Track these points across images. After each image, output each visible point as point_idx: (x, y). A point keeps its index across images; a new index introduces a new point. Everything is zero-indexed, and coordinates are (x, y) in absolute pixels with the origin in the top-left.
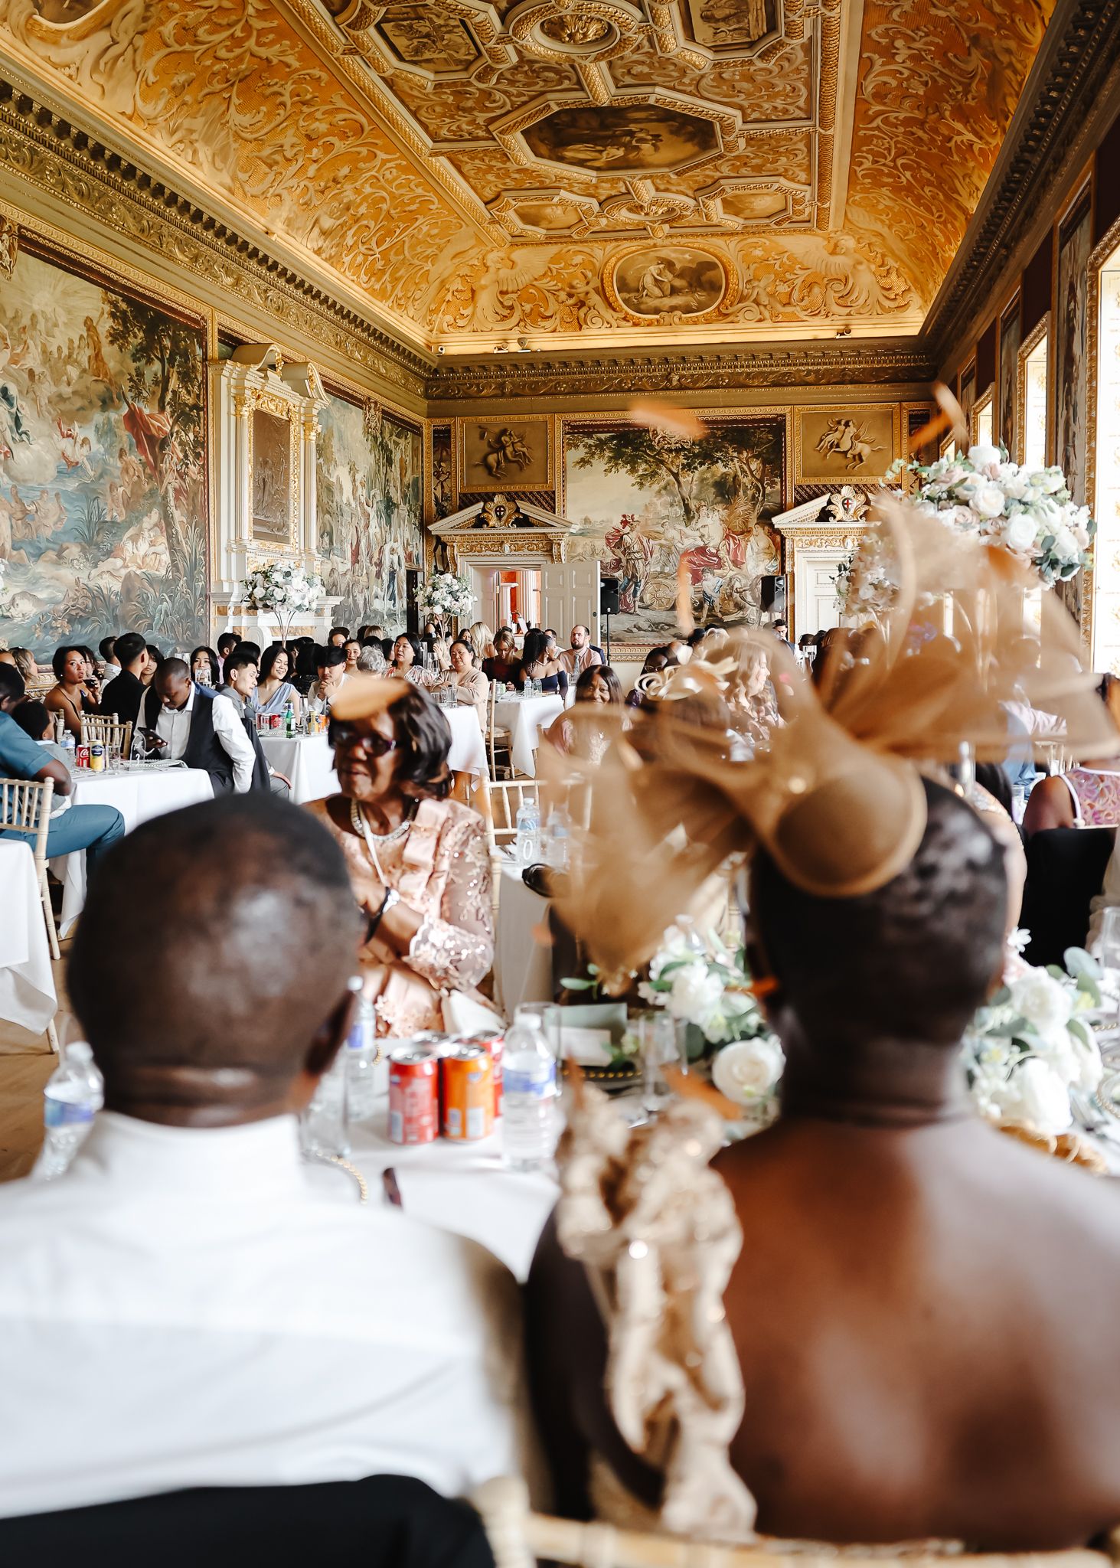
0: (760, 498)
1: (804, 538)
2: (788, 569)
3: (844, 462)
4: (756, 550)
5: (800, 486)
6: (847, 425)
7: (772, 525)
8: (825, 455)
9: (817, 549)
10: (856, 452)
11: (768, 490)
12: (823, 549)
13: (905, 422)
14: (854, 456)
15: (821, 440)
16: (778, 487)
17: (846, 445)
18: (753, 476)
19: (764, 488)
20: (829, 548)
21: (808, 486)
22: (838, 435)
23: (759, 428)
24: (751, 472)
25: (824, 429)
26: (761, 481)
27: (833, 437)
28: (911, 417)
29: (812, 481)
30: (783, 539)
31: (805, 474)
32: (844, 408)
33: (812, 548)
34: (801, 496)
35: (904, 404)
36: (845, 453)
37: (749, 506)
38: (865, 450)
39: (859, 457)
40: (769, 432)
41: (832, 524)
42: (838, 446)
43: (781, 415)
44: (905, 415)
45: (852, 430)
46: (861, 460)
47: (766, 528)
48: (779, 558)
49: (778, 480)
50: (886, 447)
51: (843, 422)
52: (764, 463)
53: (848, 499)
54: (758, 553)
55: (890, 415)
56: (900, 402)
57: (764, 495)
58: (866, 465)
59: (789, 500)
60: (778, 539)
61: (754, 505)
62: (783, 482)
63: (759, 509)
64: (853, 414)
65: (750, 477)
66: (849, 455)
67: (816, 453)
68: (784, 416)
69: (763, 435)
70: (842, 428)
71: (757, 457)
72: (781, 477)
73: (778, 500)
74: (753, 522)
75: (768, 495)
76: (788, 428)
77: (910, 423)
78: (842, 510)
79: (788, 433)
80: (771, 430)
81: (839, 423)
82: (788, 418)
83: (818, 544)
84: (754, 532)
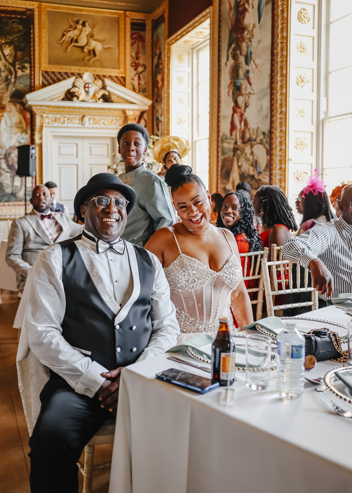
0: (13, 80)
1: (50, 116)
2: (37, 141)
3: (81, 55)
4: (9, 123)
5: (46, 72)
6: (84, 24)
7: (23, 104)
8: (67, 48)
9: (60, 125)
10: (91, 48)
11: (20, 73)
12: (65, 125)
13: (128, 27)
14: (89, 51)
15: (63, 35)
16: (28, 71)
17: (83, 41)
18: (6, 60)
19: (16, 72)
20: (70, 125)
21: (53, 73)
22: (76, 32)
23: (11, 18)
24: (5, 56)
25: (65, 27)
26: (13, 65)
27: (72, 34)
28: (132, 24)
29: (56, 69)
30: (33, 116)
31: (50, 62)
32: (82, 10)
33: (56, 124)
34: (47, 80)
35: (128, 13)
36: (82, 48)
37: (3, 86)
38: (98, 47)
39: (93, 52)
40: (19, 23)
41: (75, 103)
42: (76, 41)
43: (30, 10)
44: (128, 21)
45: (87, 30)
46: (95, 55)
47: (18, 106)
48: (29, 131)
49: (27, 65)
50: (114, 45)
51: (81, 22)
52: (16, 49)
53: (88, 83)
54: (11, 127)
55: (118, 21)
56: (125, 11)
57: (16, 77)
58: (98, 60)
59: (37, 83)
60: (28, 115)
61: (7, 86)
62: (32, 68)
63: (12, 89)
64: (88, 16)
65: (3, 61)
66: (86, 50)
67: (59, 46)
68: (32, 10)
69: (15, 26)
70: (80, 27)
71: (9, 44)
72: (30, 63)
73: (27, 82)
74: (6, 101)
75: (20, 77)
76: (36, 22)
77: (132, 29)
78: (83, 93)
79: (36, 26)
80: (21, 21)
81: (77, 22)
82: (36, 13)
83: (62, 121)
84: (8, 109)
